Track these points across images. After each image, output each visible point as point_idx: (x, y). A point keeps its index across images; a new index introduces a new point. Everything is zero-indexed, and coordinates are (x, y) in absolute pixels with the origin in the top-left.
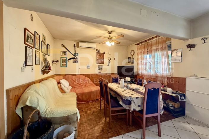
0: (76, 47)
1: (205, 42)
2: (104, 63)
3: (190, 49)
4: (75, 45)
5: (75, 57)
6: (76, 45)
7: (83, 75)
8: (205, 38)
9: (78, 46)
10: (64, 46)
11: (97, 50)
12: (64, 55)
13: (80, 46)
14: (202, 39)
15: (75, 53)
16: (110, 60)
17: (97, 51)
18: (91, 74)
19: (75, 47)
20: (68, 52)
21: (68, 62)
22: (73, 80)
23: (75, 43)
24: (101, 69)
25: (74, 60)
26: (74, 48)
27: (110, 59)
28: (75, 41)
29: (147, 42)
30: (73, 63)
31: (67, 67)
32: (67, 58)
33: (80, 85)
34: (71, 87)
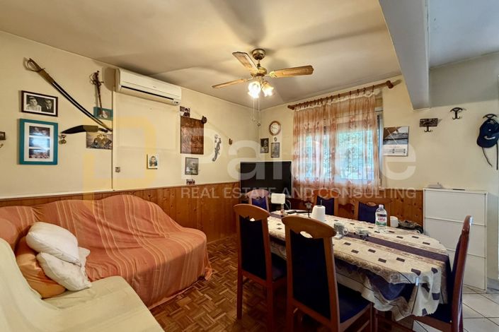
0: (103, 87)
1: (456, 117)
2: (202, 153)
3: (425, 128)
4: (96, 74)
5: (96, 124)
6: (100, 79)
7: (133, 193)
8: (459, 109)
9: (113, 84)
10: (40, 71)
11: (182, 109)
12: (38, 109)
13: (122, 83)
14: (453, 110)
15: (99, 111)
16: (220, 142)
17: (182, 113)
18: (164, 189)
19: (97, 83)
20: (62, 99)
21: (63, 142)
22: (93, 219)
23: (100, 69)
24: (194, 172)
25: (94, 135)
26: (93, 87)
27: (218, 140)
28: (98, 60)
29: (324, 103)
30: (88, 146)
31: (55, 163)
32: (56, 125)
33: (126, 237)
34: (87, 252)
